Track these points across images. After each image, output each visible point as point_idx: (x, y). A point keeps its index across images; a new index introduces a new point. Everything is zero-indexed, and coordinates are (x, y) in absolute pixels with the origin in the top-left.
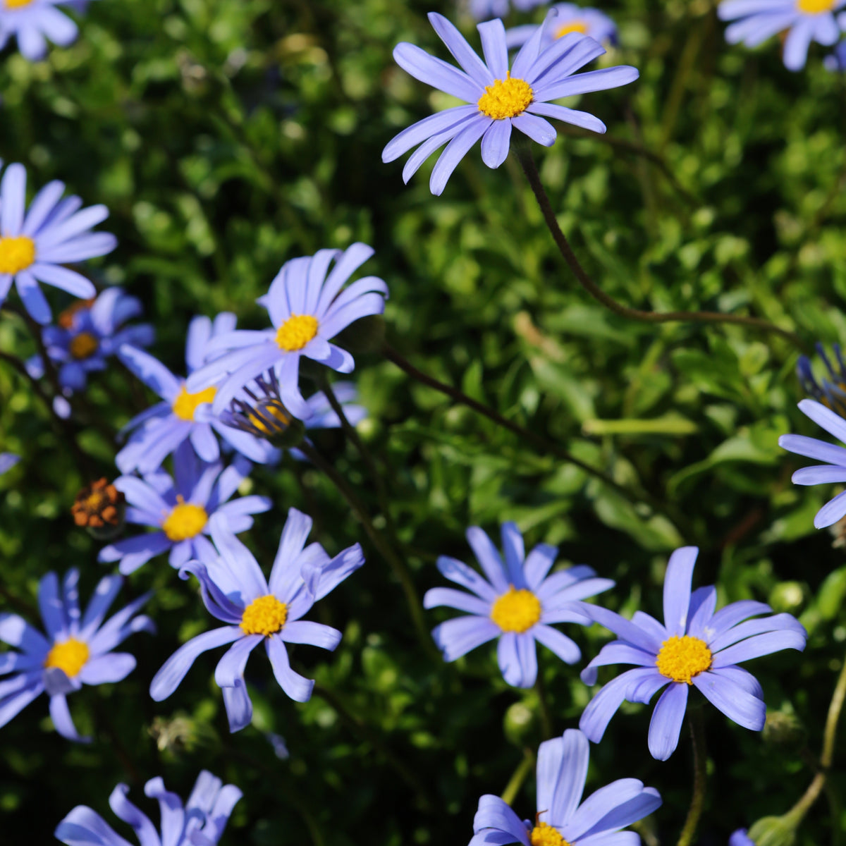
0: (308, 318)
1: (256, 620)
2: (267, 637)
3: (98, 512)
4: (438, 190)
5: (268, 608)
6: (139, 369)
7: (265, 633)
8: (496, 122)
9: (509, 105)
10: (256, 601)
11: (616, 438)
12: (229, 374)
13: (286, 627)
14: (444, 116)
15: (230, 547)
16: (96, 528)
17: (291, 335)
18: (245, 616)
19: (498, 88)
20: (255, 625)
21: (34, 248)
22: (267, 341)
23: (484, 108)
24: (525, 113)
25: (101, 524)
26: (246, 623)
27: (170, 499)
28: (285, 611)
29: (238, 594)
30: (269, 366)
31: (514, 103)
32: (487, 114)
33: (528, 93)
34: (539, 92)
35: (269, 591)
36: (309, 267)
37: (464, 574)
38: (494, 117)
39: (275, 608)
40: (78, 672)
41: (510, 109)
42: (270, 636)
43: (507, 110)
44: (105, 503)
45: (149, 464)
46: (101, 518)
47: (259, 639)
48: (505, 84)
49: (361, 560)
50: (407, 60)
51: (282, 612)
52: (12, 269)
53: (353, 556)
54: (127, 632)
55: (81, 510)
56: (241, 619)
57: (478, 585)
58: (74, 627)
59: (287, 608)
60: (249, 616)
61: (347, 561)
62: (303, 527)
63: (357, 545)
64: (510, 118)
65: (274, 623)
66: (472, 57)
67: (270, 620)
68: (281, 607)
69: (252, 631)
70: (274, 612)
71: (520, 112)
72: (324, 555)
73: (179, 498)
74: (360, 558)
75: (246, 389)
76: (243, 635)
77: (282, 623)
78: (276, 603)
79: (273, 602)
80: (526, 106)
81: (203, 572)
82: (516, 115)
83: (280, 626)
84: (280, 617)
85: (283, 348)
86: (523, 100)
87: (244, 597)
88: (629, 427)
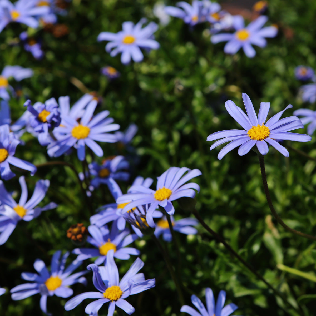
0: (169, 191)
1: (109, 294)
2: (111, 301)
3: (76, 235)
4: (220, 158)
5: (115, 290)
6: (113, 189)
7: (111, 299)
8: (252, 140)
9: (258, 135)
10: (113, 287)
11: (287, 274)
12: (133, 201)
13: (119, 300)
14: (235, 131)
15: (111, 263)
16: (74, 240)
17: (160, 194)
18: (107, 290)
19: (258, 128)
20: (108, 295)
21: (89, 132)
22: (151, 194)
23: (249, 134)
24: (263, 140)
25: (75, 239)
26: (106, 293)
27: (106, 238)
28: (121, 294)
29: (107, 282)
30: (149, 203)
31: (261, 135)
32: (249, 136)
33: (268, 133)
34: (272, 134)
35: (119, 285)
36: (177, 172)
37: (199, 304)
38: (252, 138)
39: (118, 292)
40: (55, 289)
41: (258, 137)
42: (112, 301)
43: (257, 137)
44: (79, 232)
45: (100, 224)
46: (76, 237)
47: (108, 301)
48: (261, 127)
49: (154, 285)
50: (229, 107)
51: (120, 294)
52: (78, 137)
53: (152, 282)
54: (77, 281)
55: (70, 232)
56: (105, 291)
57: (203, 310)
58: (60, 272)
59: (122, 293)
60: (108, 291)
61: (149, 284)
62: (140, 266)
63: (154, 279)
64: (257, 140)
65: (115, 297)
66: (253, 113)
67: (114, 295)
68: (120, 292)
69: (107, 297)
70: (117, 293)
71: (262, 139)
72: (144, 278)
73: (109, 240)
74: (153, 284)
75: (137, 208)
76: (103, 297)
77: (118, 298)
78: (119, 290)
79: (118, 289)
80: (265, 138)
81: (96, 269)
82: (260, 140)
83: (117, 299)
84: (119, 295)
85: (155, 198)
86: (265, 135)
87: (109, 284)
88: (294, 271)
